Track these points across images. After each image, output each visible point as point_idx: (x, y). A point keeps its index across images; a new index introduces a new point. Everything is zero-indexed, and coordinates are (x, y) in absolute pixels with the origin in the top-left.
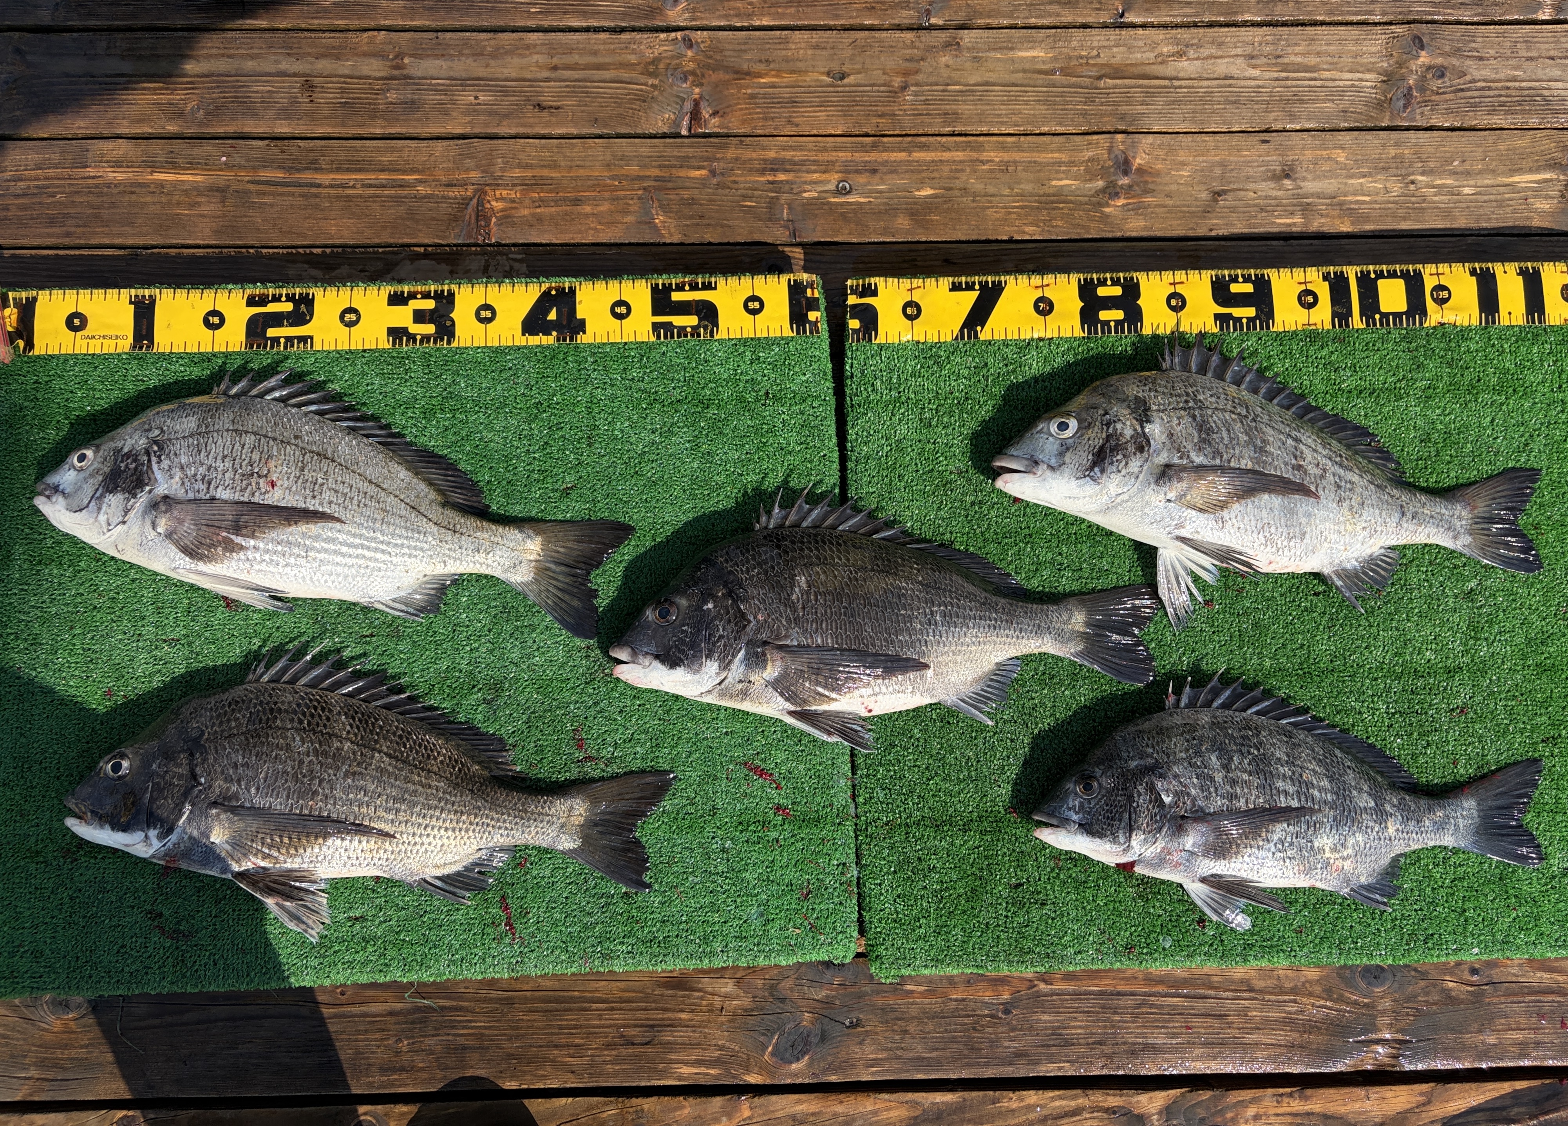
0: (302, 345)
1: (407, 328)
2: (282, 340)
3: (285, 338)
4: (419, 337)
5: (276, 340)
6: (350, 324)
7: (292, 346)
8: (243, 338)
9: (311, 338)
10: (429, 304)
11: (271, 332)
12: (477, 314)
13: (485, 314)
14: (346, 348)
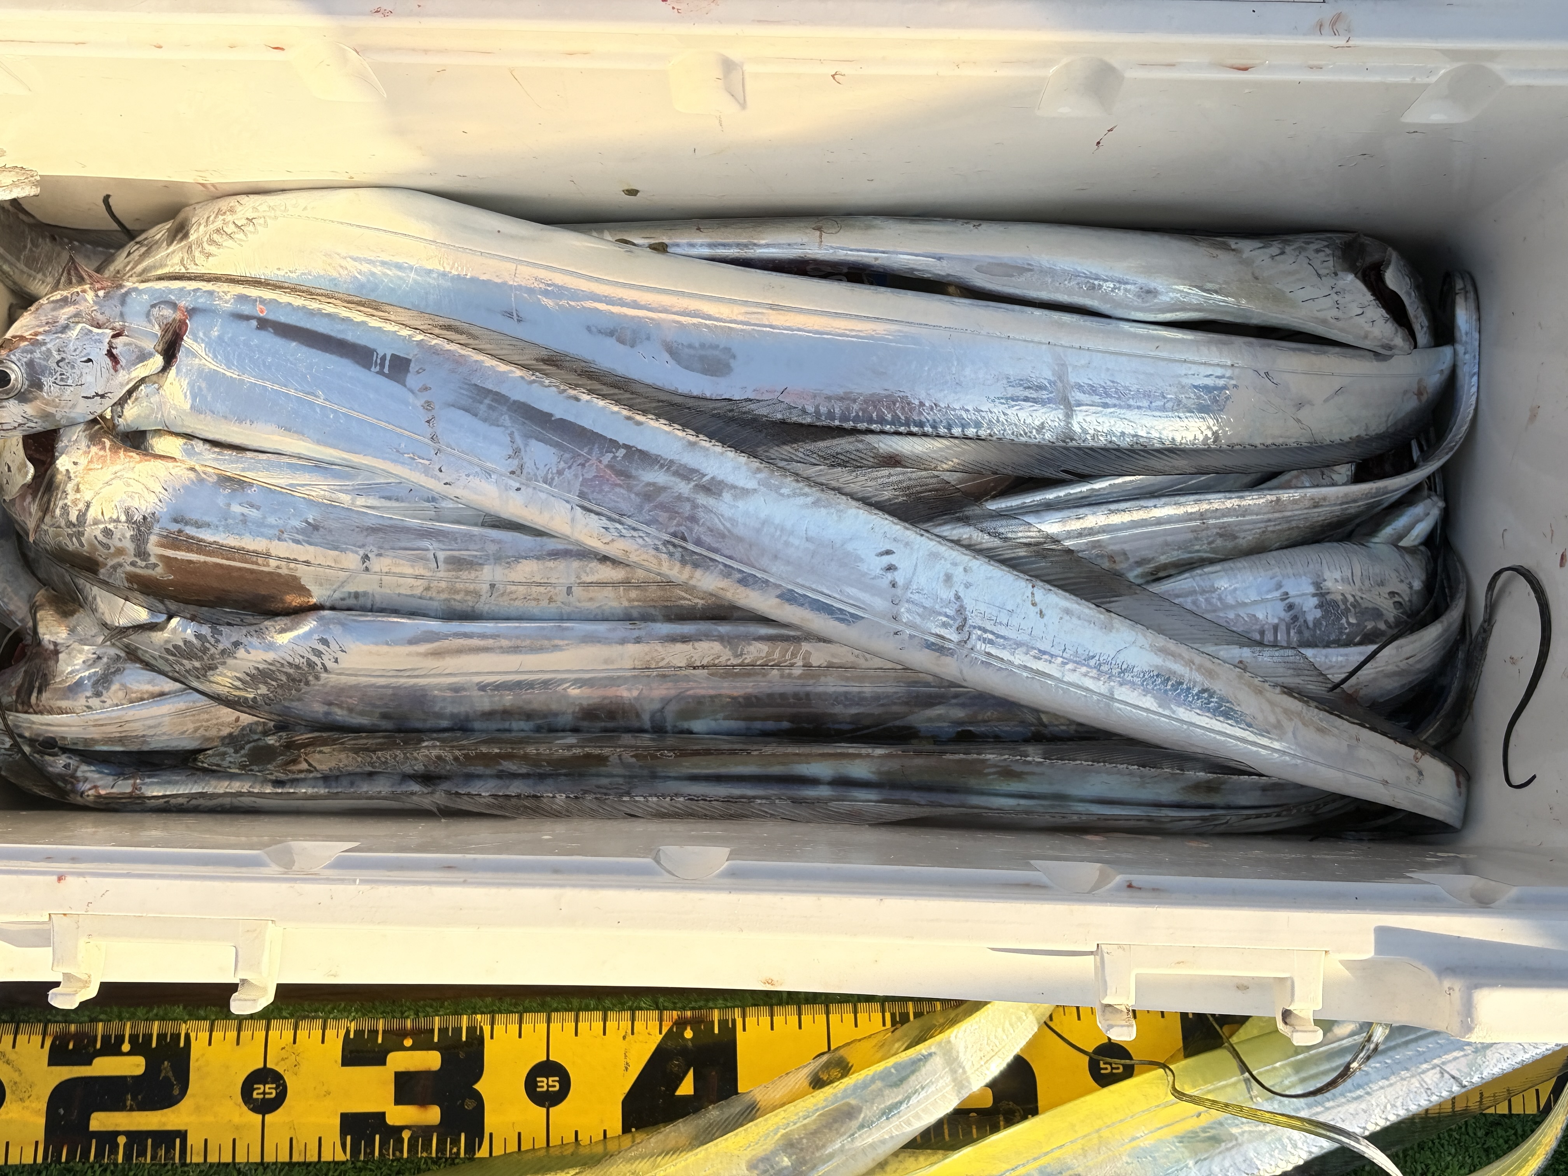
0: (162, 1152)
1: (383, 1114)
2: (122, 1140)
3: (127, 1134)
4: (406, 1135)
5: (109, 1138)
6: (265, 1107)
7: (142, 1153)
8: (41, 1136)
9: (182, 1135)
10: (431, 1060)
11: (100, 1121)
12: (530, 1084)
13: (544, 1084)
14: (255, 1158)
